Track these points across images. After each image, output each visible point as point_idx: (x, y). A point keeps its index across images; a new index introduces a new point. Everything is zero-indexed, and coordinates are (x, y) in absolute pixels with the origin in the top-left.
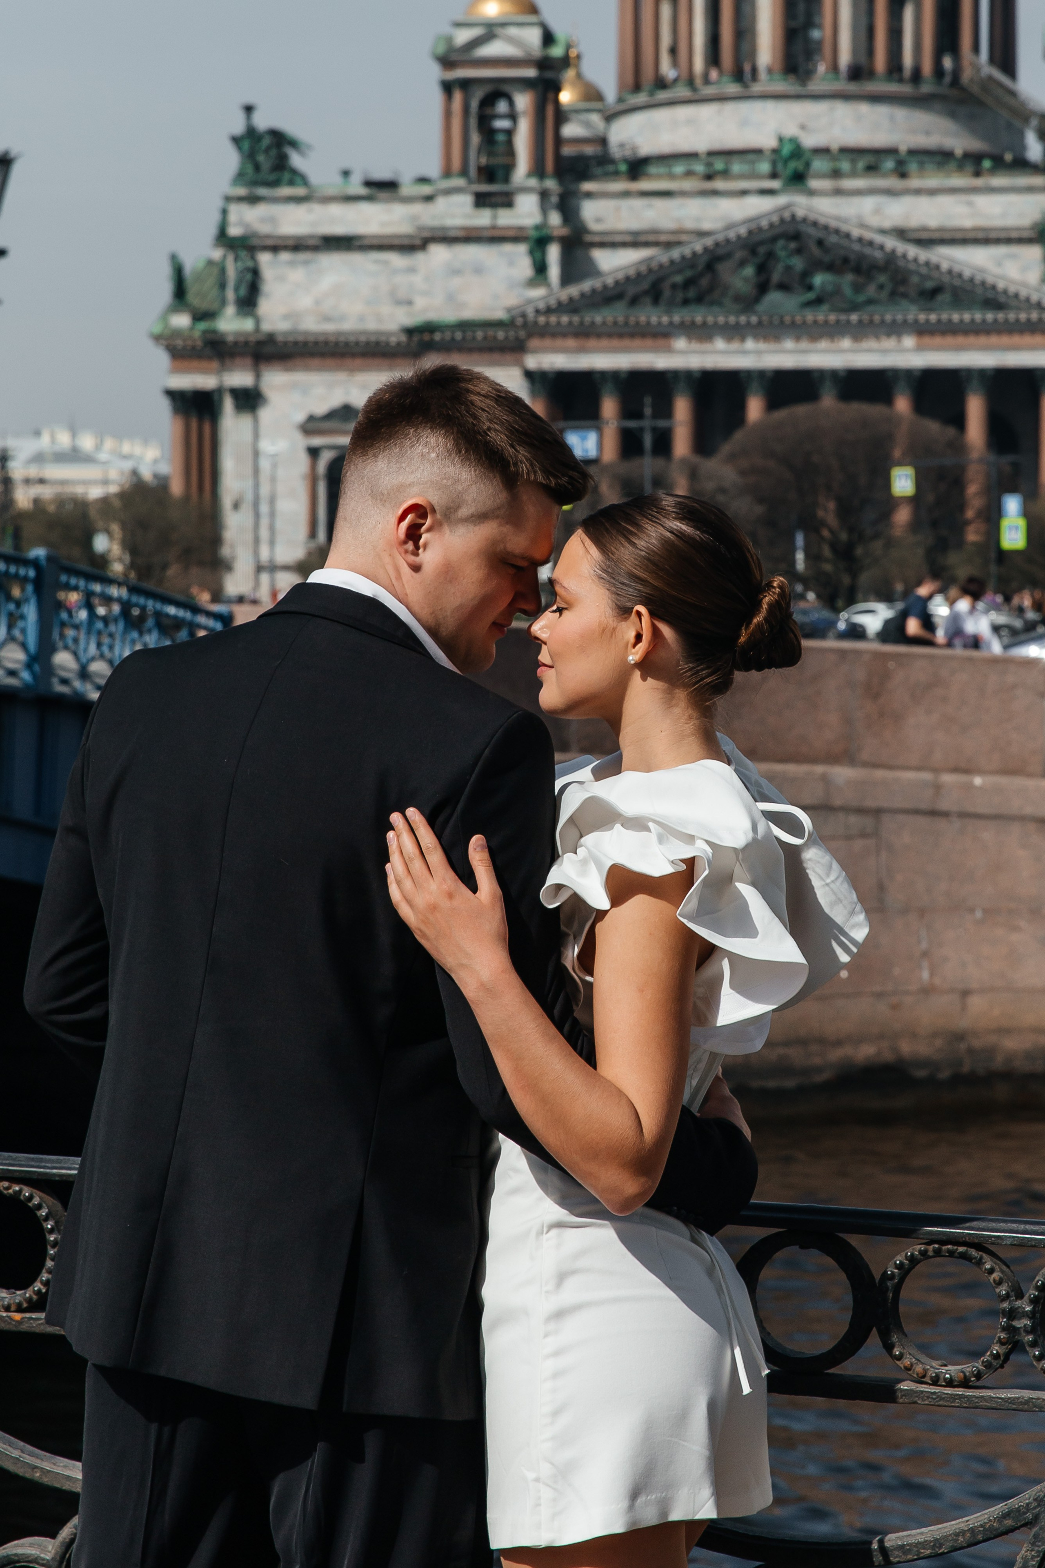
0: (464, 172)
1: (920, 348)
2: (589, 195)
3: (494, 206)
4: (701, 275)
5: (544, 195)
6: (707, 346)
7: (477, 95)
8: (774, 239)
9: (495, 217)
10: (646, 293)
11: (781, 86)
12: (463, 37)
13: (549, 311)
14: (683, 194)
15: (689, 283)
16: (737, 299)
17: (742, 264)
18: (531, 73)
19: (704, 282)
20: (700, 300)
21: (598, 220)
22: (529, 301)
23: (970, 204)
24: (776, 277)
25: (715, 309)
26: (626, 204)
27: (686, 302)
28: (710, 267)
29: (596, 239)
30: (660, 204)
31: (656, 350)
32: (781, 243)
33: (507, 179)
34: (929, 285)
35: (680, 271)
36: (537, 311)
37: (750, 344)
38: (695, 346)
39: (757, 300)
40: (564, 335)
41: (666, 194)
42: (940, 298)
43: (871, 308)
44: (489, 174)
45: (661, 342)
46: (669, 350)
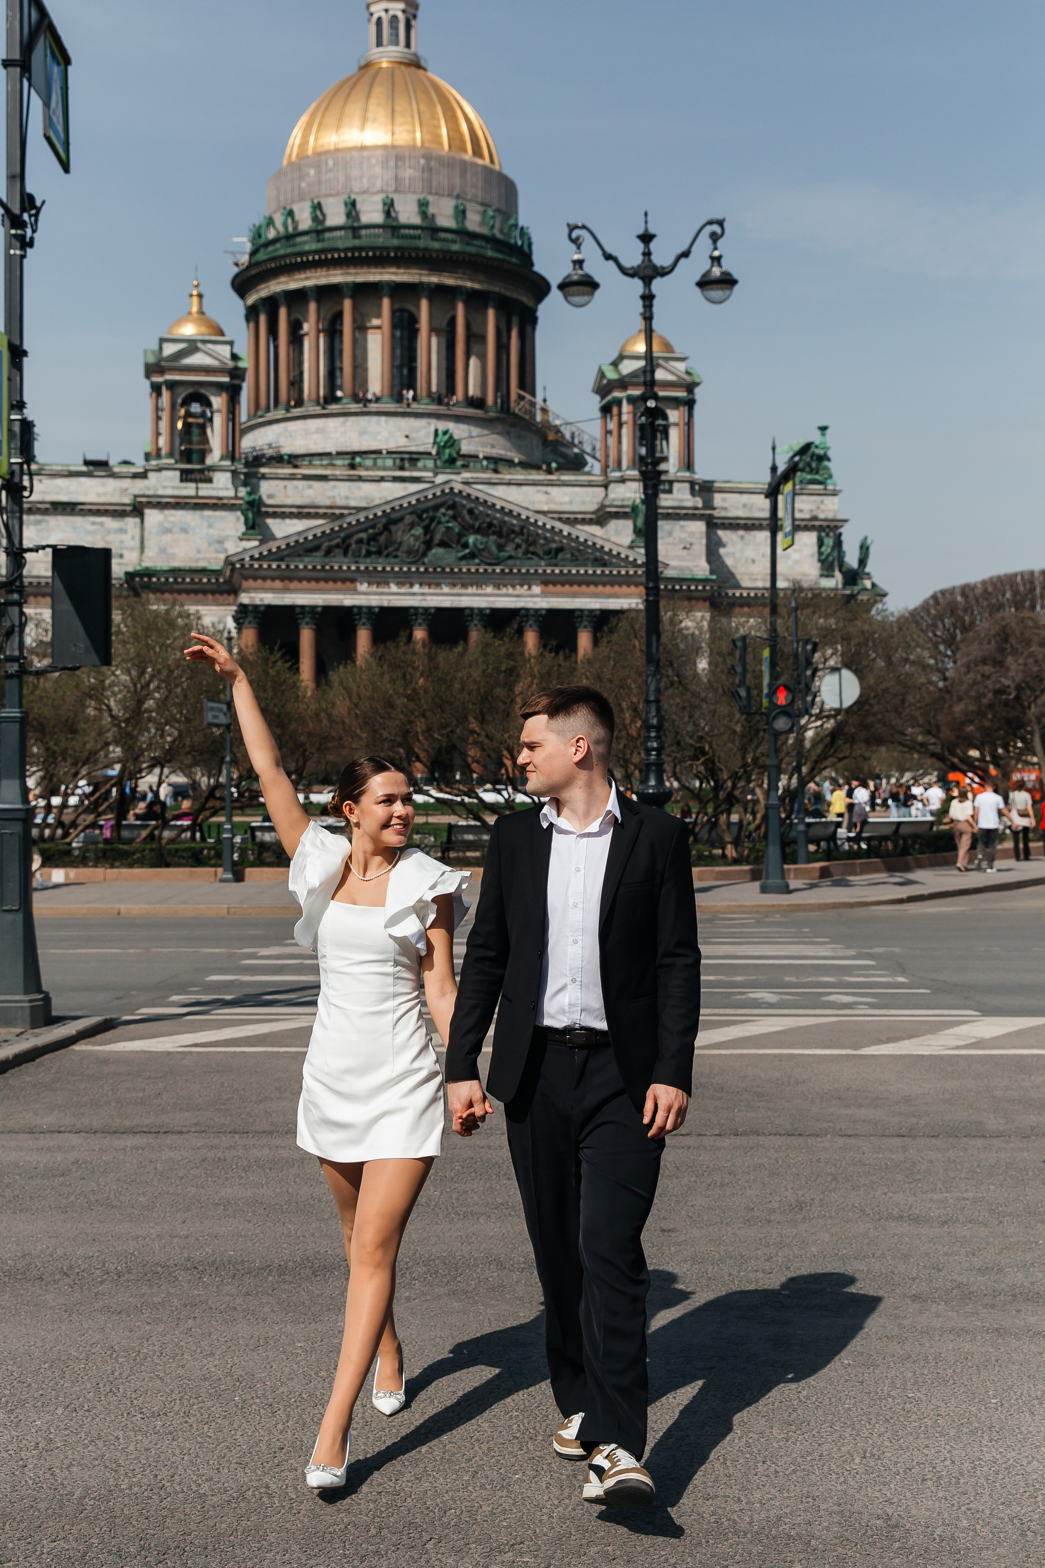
0: (171, 455)
1: (544, 594)
2: (264, 477)
3: (196, 481)
5: (234, 473)
6: (386, 590)
7: (183, 393)
8: (436, 508)
9: (197, 489)
10: (338, 546)
11: (392, 407)
12: (169, 349)
13: (262, 557)
14: (336, 479)
15: (373, 538)
16: (409, 552)
17: (412, 526)
18: (226, 379)
19: (382, 539)
20: (379, 553)
21: (270, 496)
22: (245, 550)
24: (438, 538)
25: (392, 560)
26: (291, 484)
27: (369, 554)
28: (386, 527)
29: (271, 510)
30: (316, 484)
31: (345, 592)
32: (443, 510)
33: (202, 461)
34: (554, 546)
35: (365, 530)
36: (252, 558)
37: (416, 588)
38: (374, 588)
39: (424, 554)
40: (273, 579)
41: (323, 478)
42: (560, 556)
43: (510, 562)
44: (187, 456)
45: (349, 585)
46: (355, 591)
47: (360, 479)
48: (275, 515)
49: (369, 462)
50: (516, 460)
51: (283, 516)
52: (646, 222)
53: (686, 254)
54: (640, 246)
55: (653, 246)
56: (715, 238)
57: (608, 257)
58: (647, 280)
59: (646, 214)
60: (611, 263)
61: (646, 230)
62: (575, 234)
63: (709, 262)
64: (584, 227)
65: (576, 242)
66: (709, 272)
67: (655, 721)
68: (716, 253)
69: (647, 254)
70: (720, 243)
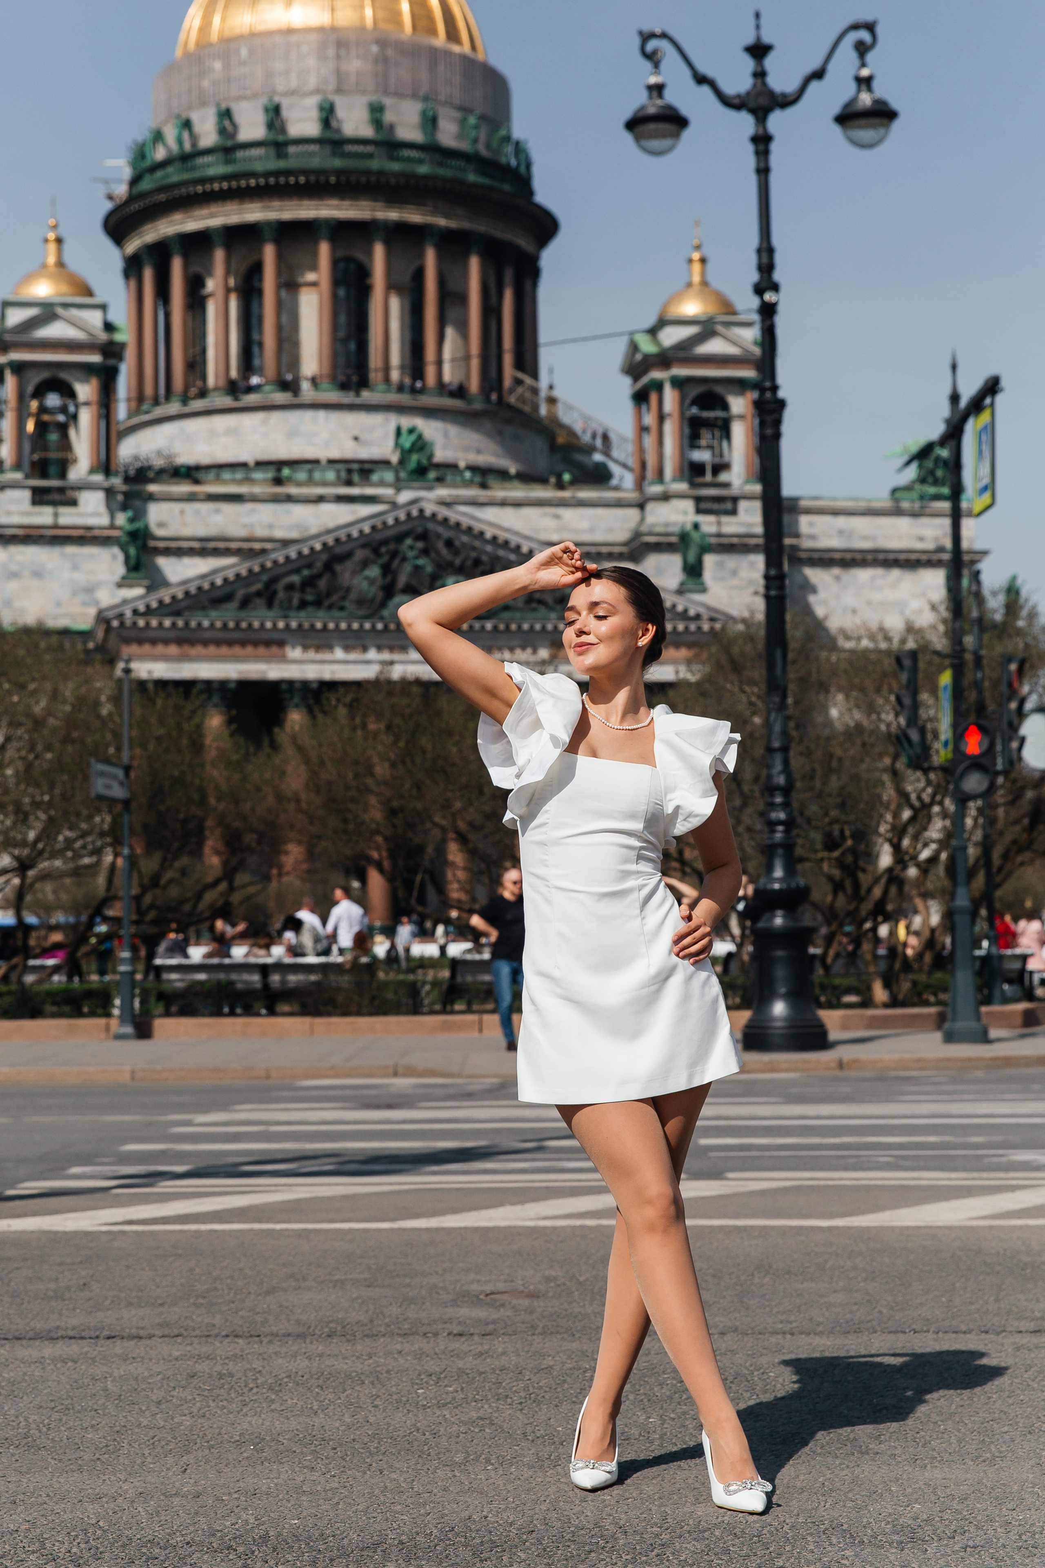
0: (18, 467)
2: (151, 497)
3: (54, 503)
4: (318, 576)
5: (110, 492)
6: (327, 656)
7: (34, 379)
8: (400, 538)
9: (56, 515)
10: (258, 594)
11: (334, 396)
12: (15, 317)
13: (149, 612)
14: (254, 499)
15: (309, 583)
16: (361, 602)
17: (365, 564)
18: (95, 358)
19: (322, 584)
20: (318, 603)
21: (161, 525)
22: (125, 602)
23: (557, 517)
24: (402, 578)
25: (336, 613)
26: (190, 508)
27: (303, 605)
28: (328, 567)
29: (161, 544)
30: (228, 508)
31: (269, 659)
32: (409, 541)
33: (63, 475)
35: (297, 571)
36: (135, 612)
37: (372, 653)
38: (311, 654)
39: (380, 604)
40: (166, 642)
41: (236, 498)
43: (506, 615)
44: (41, 468)
45: (275, 649)
46: (284, 659)
47: (289, 499)
48: (167, 552)
49: (301, 475)
50: (513, 470)
51: (179, 553)
52: (758, 27)
53: (818, 74)
54: (749, 64)
55: (769, 62)
56: (862, 49)
57: (701, 80)
58: (761, 113)
59: (757, 15)
60: (706, 89)
61: (758, 38)
62: (651, 45)
63: (853, 86)
64: (664, 36)
65: (653, 58)
66: (854, 100)
67: (781, 780)
68: (865, 72)
69: (760, 75)
70: (870, 57)
